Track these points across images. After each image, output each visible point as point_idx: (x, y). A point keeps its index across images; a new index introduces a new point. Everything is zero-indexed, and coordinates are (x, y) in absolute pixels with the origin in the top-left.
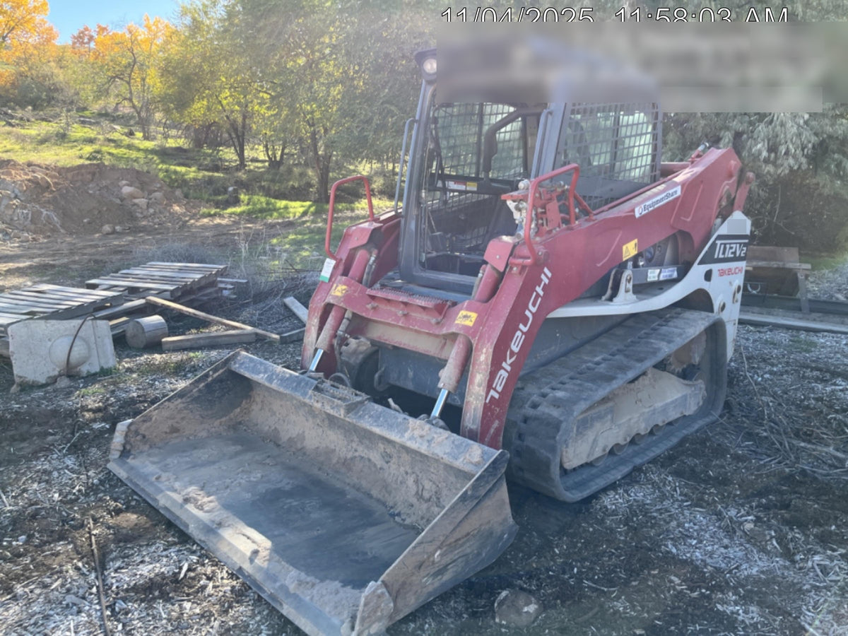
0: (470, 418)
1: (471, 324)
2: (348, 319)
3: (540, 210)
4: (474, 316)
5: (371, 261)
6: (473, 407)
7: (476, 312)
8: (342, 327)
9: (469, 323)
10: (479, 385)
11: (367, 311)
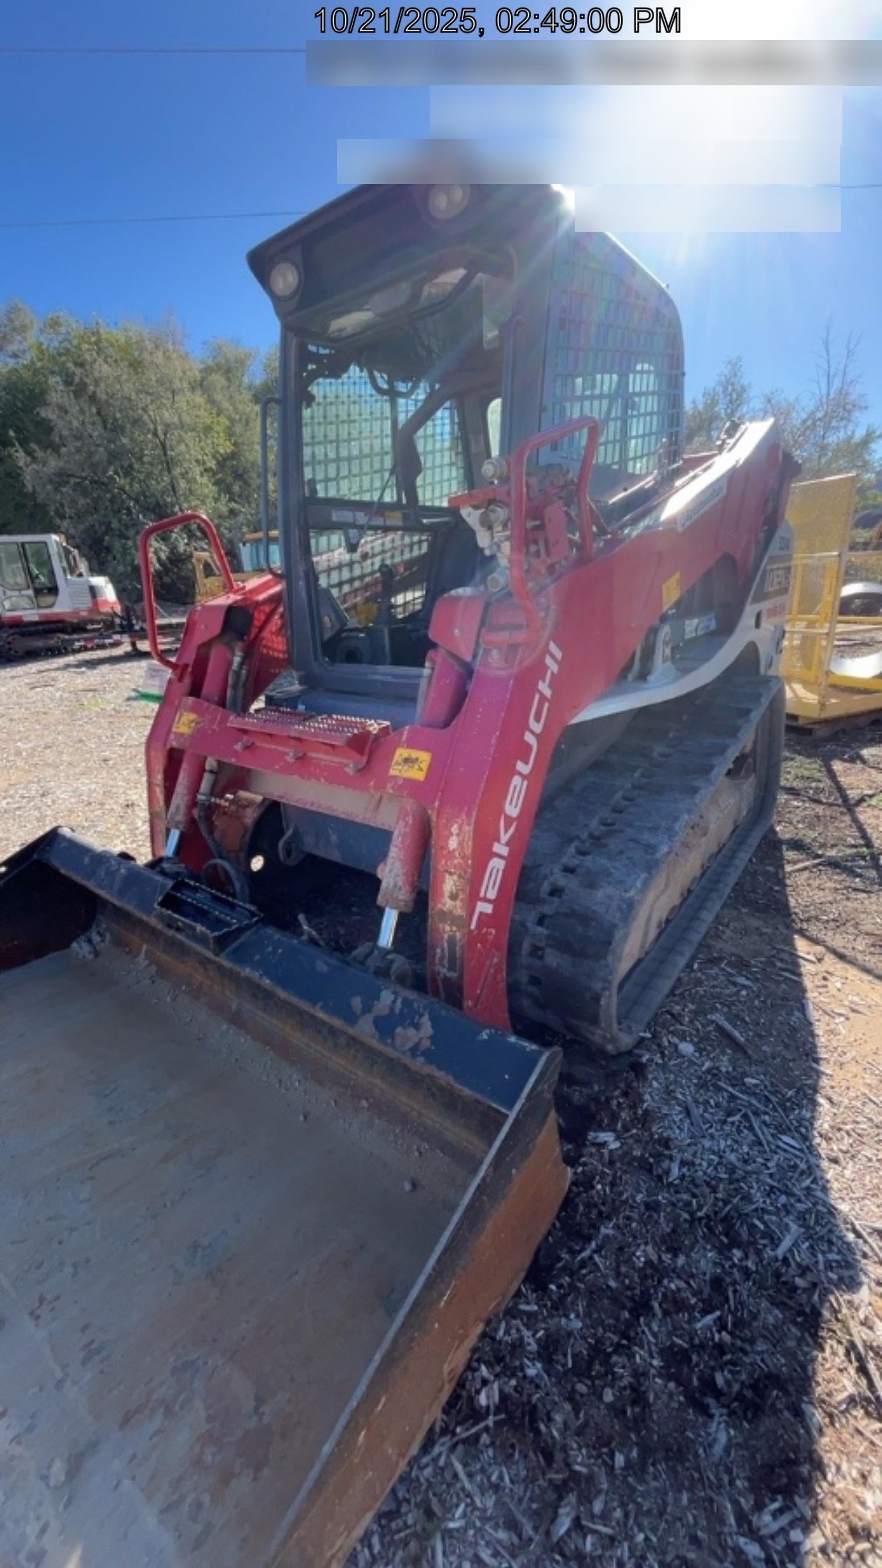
0: (442, 959)
1: (420, 776)
2: (211, 772)
3: (530, 524)
4: (424, 758)
5: (235, 665)
6: (446, 936)
7: (427, 750)
8: (205, 785)
9: (418, 774)
10: (453, 897)
11: (236, 755)
